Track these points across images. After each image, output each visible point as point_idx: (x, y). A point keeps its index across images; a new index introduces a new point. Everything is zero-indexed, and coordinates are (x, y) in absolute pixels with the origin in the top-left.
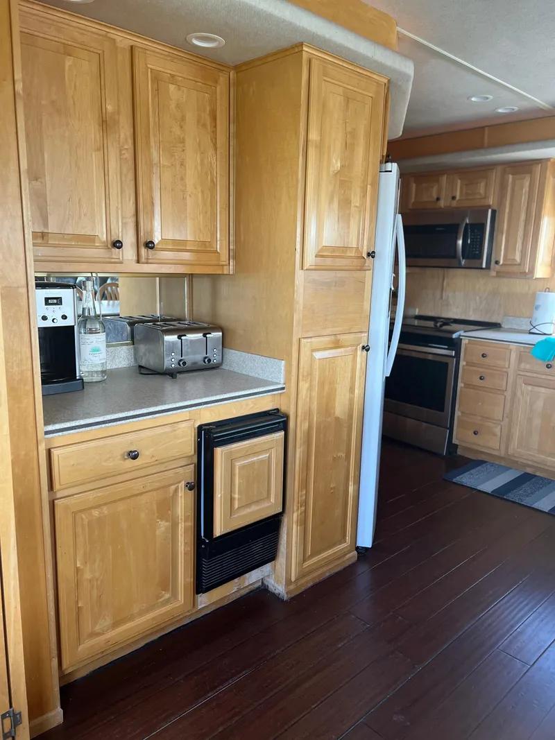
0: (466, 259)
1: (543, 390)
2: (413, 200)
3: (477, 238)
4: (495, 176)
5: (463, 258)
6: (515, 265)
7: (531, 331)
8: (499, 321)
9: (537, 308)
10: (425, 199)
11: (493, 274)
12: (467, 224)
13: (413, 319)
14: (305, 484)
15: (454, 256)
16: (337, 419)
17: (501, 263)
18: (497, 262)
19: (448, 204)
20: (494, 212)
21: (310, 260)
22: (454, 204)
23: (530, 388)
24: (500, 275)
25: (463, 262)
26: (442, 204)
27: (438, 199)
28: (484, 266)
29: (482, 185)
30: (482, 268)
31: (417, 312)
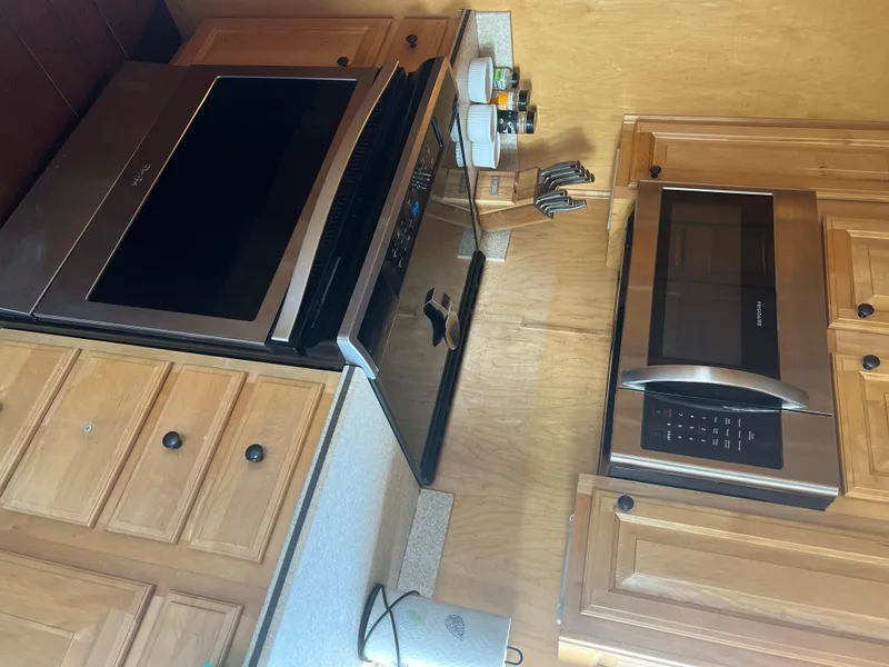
0: (647, 399)
2: (854, 233)
3: (722, 438)
5: (648, 386)
6: (613, 569)
7: (380, 596)
8: (440, 480)
9: (456, 624)
10: (861, 275)
11: (586, 484)
12: (777, 402)
13: (473, 249)
15: (657, 357)
17: (623, 516)
18: (626, 503)
19: (841, 345)
20: (820, 503)
22: (846, 364)
24: (581, 507)
25: (635, 385)
26: (845, 326)
27: (865, 311)
28: (615, 458)
30: (606, 448)
31: (494, 260)
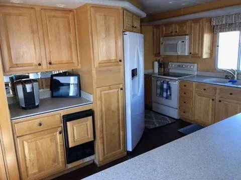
4: (188, 24)
6: (196, 54)
14: (102, 131)
16: (113, 111)
21: (97, 65)
29: (185, 27)
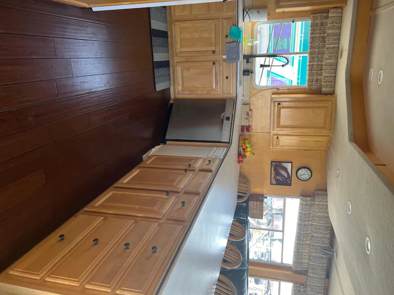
1: (214, 35)
9: (258, 12)
23: (213, 27)
